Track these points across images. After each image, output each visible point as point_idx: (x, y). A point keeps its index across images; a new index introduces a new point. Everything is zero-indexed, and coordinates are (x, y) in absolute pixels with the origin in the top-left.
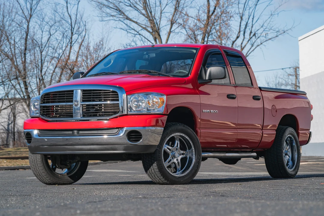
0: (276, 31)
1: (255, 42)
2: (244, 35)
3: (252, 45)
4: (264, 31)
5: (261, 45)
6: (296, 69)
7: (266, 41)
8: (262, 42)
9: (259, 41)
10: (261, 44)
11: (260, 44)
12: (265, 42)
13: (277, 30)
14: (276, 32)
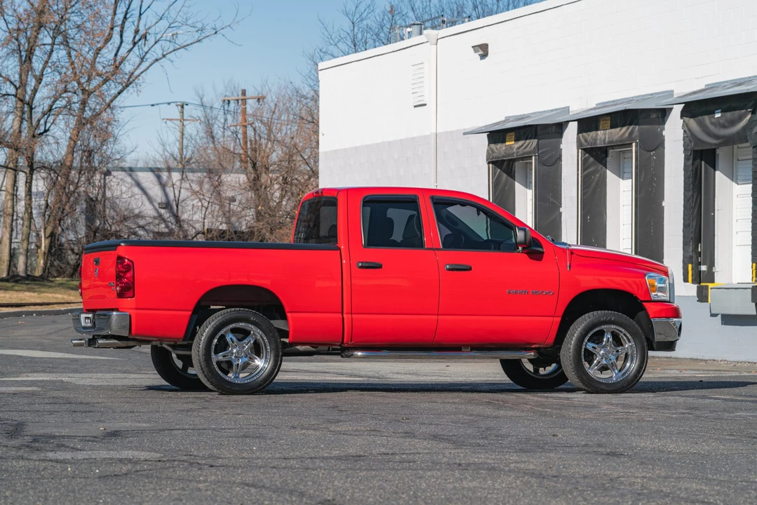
0: (197, 29)
1: (150, 52)
2: (121, 36)
3: (142, 59)
4: (169, 27)
5: (164, 59)
6: (182, 107)
7: (174, 50)
8: (165, 53)
9: (157, 51)
10: (164, 56)
11: (160, 56)
12: (173, 53)
13: (199, 25)
14: (197, 31)
